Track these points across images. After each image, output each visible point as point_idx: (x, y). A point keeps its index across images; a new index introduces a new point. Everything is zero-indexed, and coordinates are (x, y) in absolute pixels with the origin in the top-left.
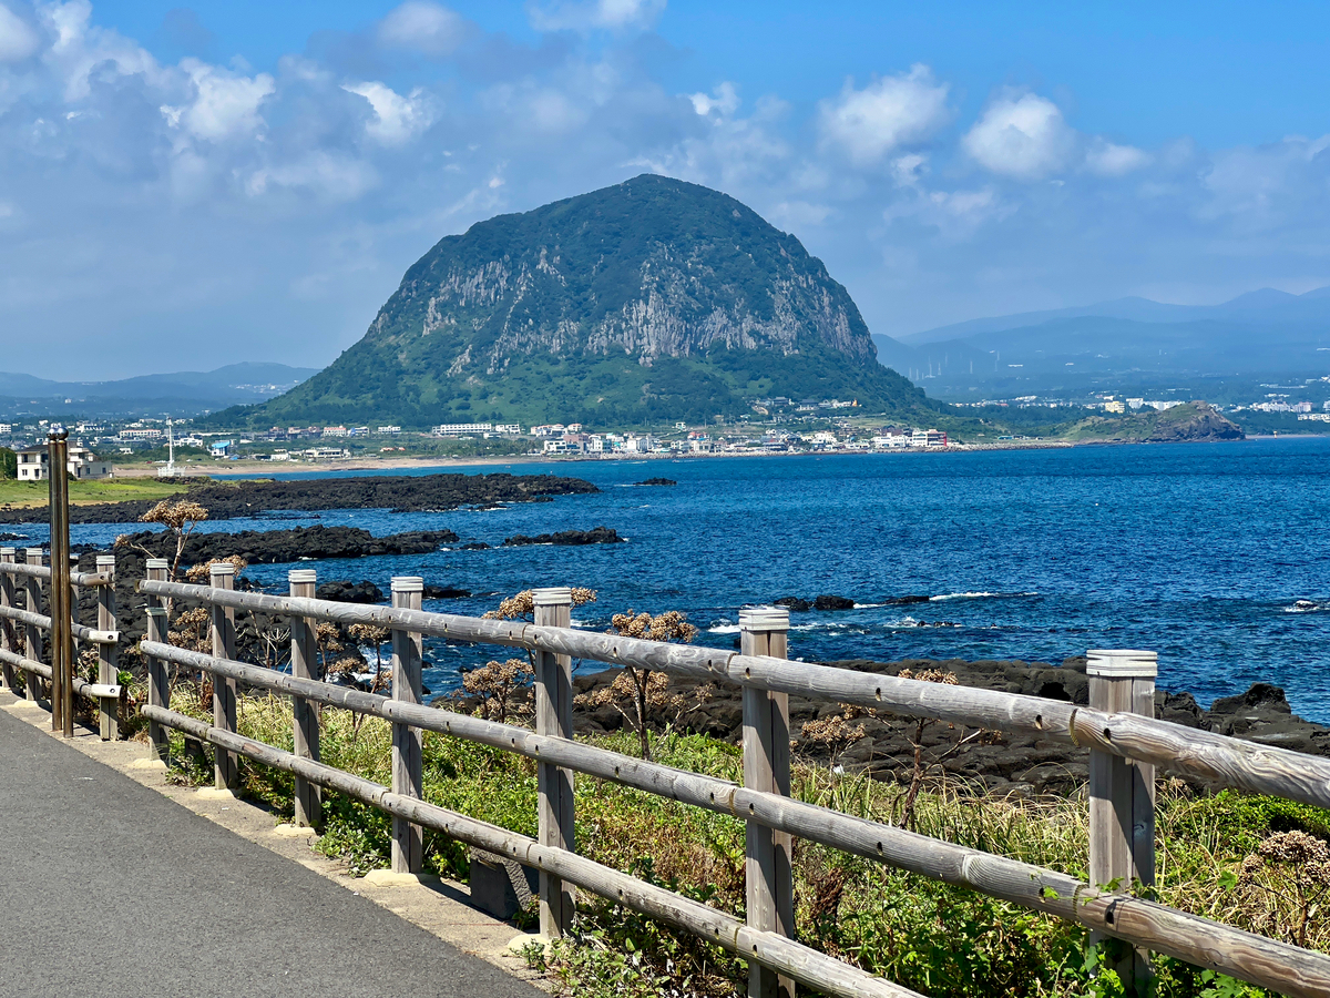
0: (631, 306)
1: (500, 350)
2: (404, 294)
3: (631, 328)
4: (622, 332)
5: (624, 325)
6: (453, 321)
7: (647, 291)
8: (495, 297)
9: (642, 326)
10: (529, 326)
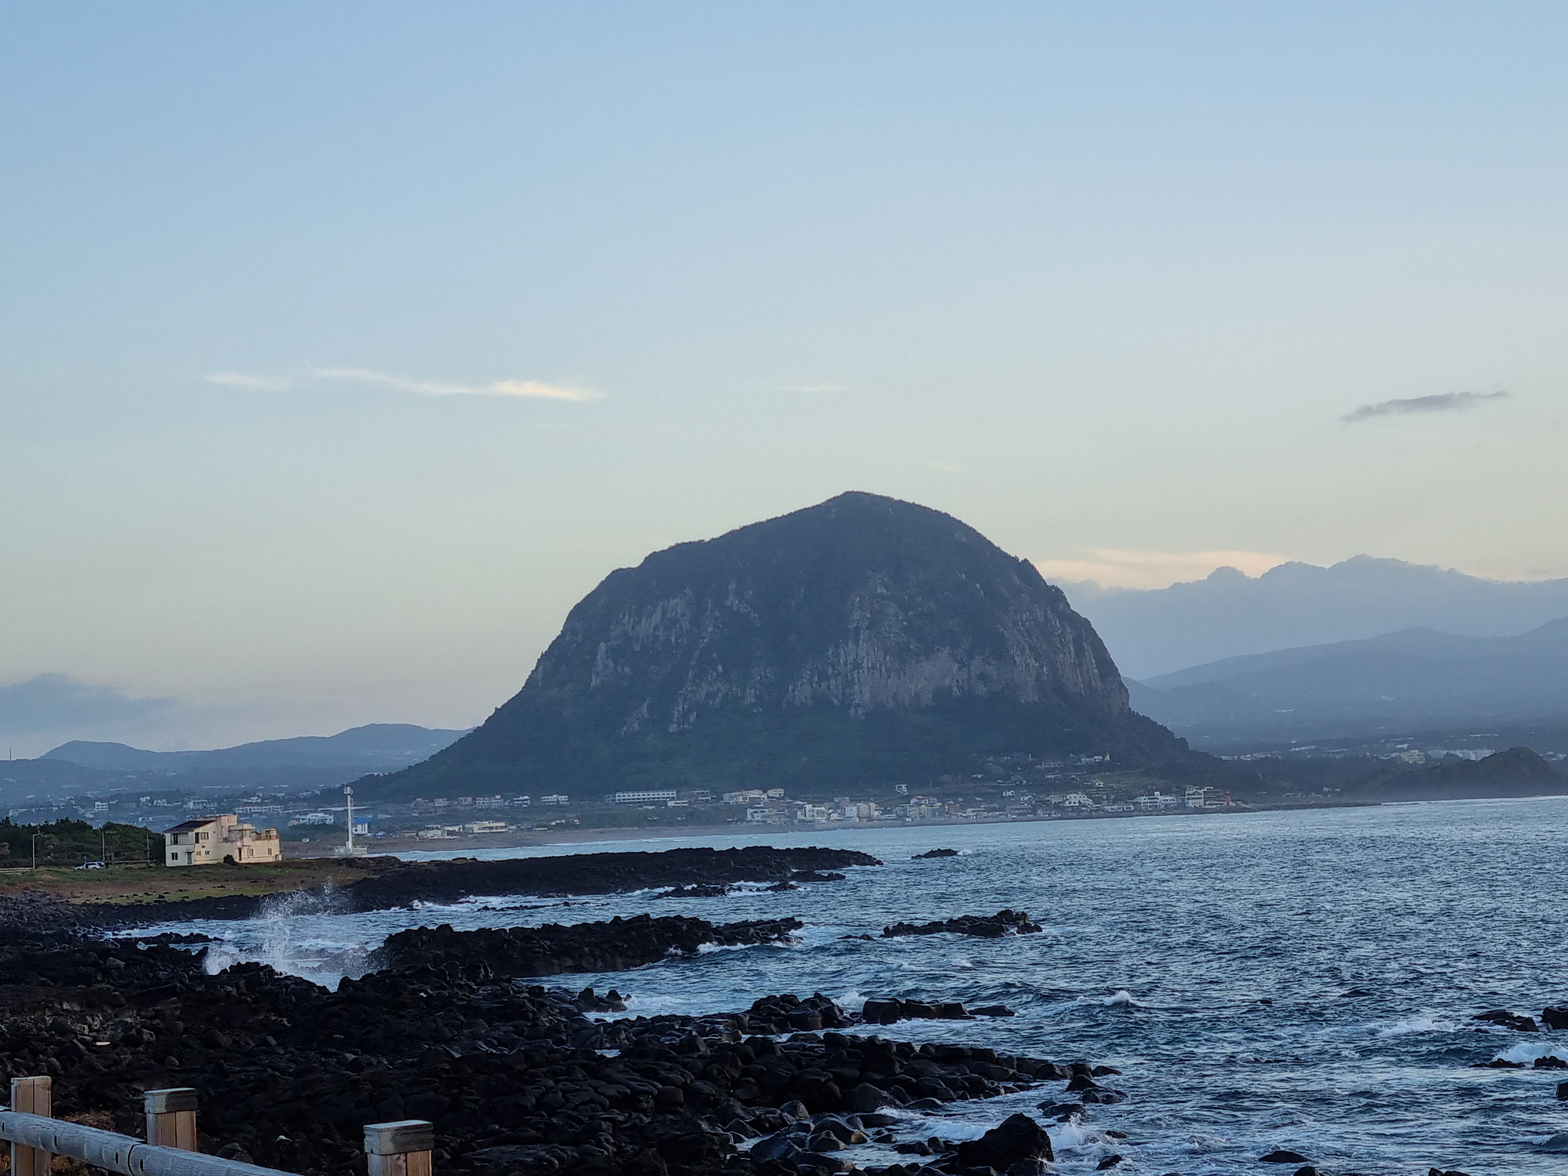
0: (837, 647)
1: (684, 702)
2: (567, 639)
3: (839, 674)
4: (828, 679)
5: (830, 670)
6: (627, 669)
7: (857, 629)
8: (676, 640)
9: (852, 671)
10: (718, 674)
